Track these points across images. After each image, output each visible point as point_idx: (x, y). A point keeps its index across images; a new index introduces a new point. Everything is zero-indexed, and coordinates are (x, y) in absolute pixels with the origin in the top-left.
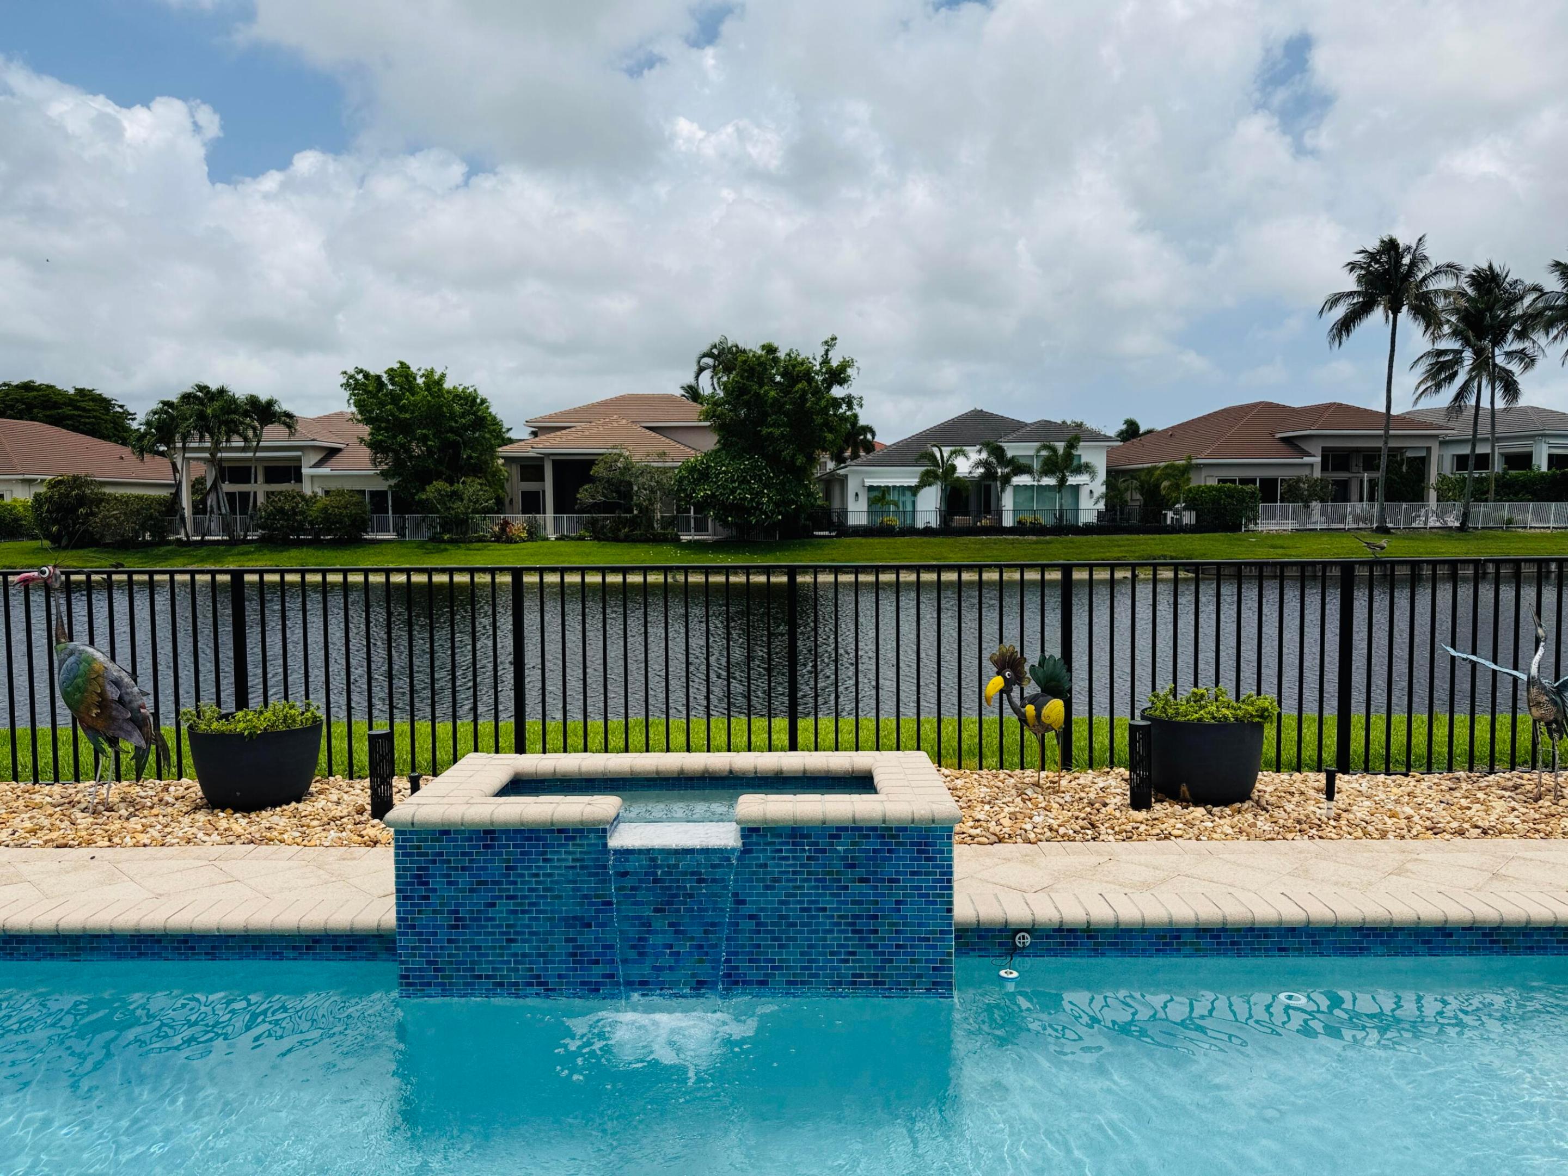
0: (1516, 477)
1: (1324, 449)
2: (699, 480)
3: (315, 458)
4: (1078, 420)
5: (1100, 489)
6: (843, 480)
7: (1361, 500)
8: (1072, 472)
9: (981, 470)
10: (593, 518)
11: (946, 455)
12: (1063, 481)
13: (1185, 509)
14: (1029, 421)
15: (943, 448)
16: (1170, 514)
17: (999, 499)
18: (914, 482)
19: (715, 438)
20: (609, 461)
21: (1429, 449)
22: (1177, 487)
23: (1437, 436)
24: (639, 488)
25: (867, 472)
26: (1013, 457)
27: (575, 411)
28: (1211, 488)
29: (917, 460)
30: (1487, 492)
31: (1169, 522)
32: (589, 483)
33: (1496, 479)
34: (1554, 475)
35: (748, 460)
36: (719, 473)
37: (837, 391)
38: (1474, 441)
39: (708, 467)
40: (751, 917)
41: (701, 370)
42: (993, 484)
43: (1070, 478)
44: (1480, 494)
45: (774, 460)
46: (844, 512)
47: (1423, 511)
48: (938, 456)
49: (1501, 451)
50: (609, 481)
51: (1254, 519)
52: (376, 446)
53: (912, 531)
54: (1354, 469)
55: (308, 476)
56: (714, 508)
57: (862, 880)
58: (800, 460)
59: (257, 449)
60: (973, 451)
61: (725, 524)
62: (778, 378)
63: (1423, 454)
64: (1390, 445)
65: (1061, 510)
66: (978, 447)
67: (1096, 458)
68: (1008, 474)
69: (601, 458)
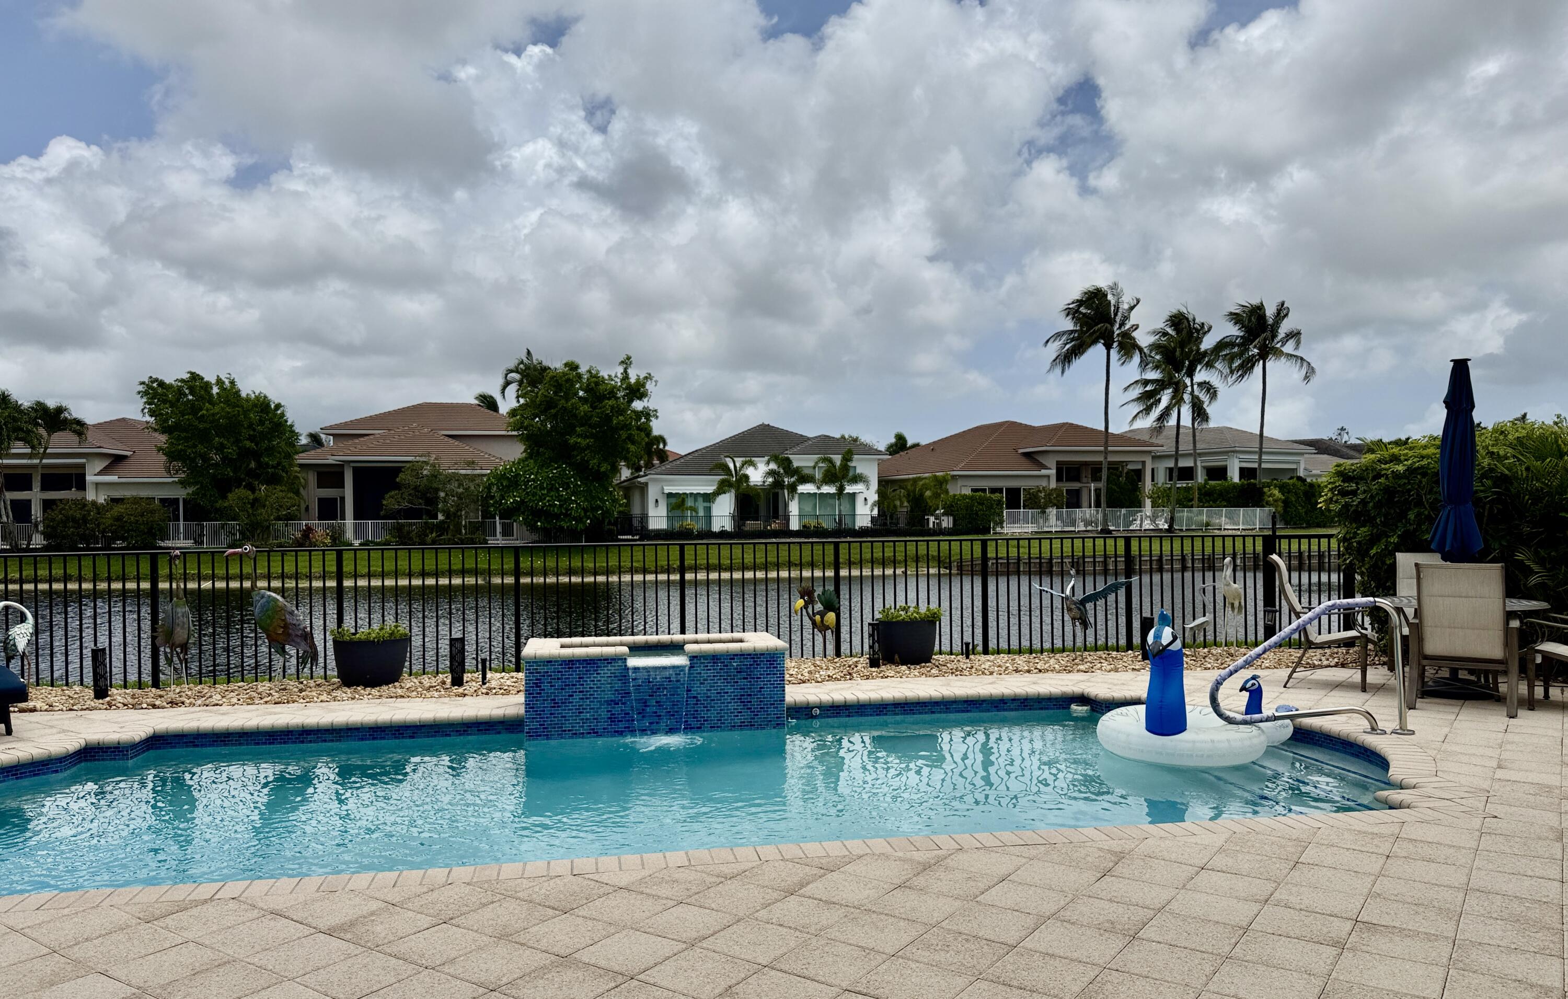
0: (1214, 486)
1: (1058, 463)
2: (508, 487)
3: (100, 465)
4: (854, 435)
5: (873, 497)
6: (644, 488)
7: (1090, 507)
8: (848, 482)
9: (770, 480)
10: (398, 523)
11: (738, 465)
12: (841, 489)
13: (944, 514)
14: (811, 435)
15: (735, 459)
16: (932, 519)
17: (786, 506)
18: (710, 489)
19: (521, 448)
20: (415, 468)
21: (1144, 463)
22: (936, 495)
23: (1150, 452)
24: (447, 495)
25: (666, 480)
26: (798, 467)
27: (372, 419)
28: (965, 497)
29: (711, 469)
30: (1192, 500)
31: (931, 525)
32: (395, 489)
33: (1199, 489)
34: (1242, 485)
35: (556, 469)
36: (528, 481)
37: (638, 405)
38: (1177, 456)
39: (517, 475)
40: (694, 697)
41: (507, 383)
42: (780, 491)
43: (847, 487)
44: (1185, 501)
45: (582, 469)
46: (644, 518)
47: (1139, 514)
48: (731, 466)
49: (1204, 464)
50: (416, 488)
51: (1001, 523)
52: (172, 455)
53: (710, 534)
54: (1084, 480)
55: (93, 483)
56: (523, 513)
57: (744, 678)
58: (604, 467)
59: (45, 455)
60: (762, 462)
61: (533, 528)
62: (581, 393)
63: (1140, 467)
64: (1109, 459)
65: (840, 515)
66: (766, 458)
67: (868, 469)
68: (794, 482)
69: (408, 465)
